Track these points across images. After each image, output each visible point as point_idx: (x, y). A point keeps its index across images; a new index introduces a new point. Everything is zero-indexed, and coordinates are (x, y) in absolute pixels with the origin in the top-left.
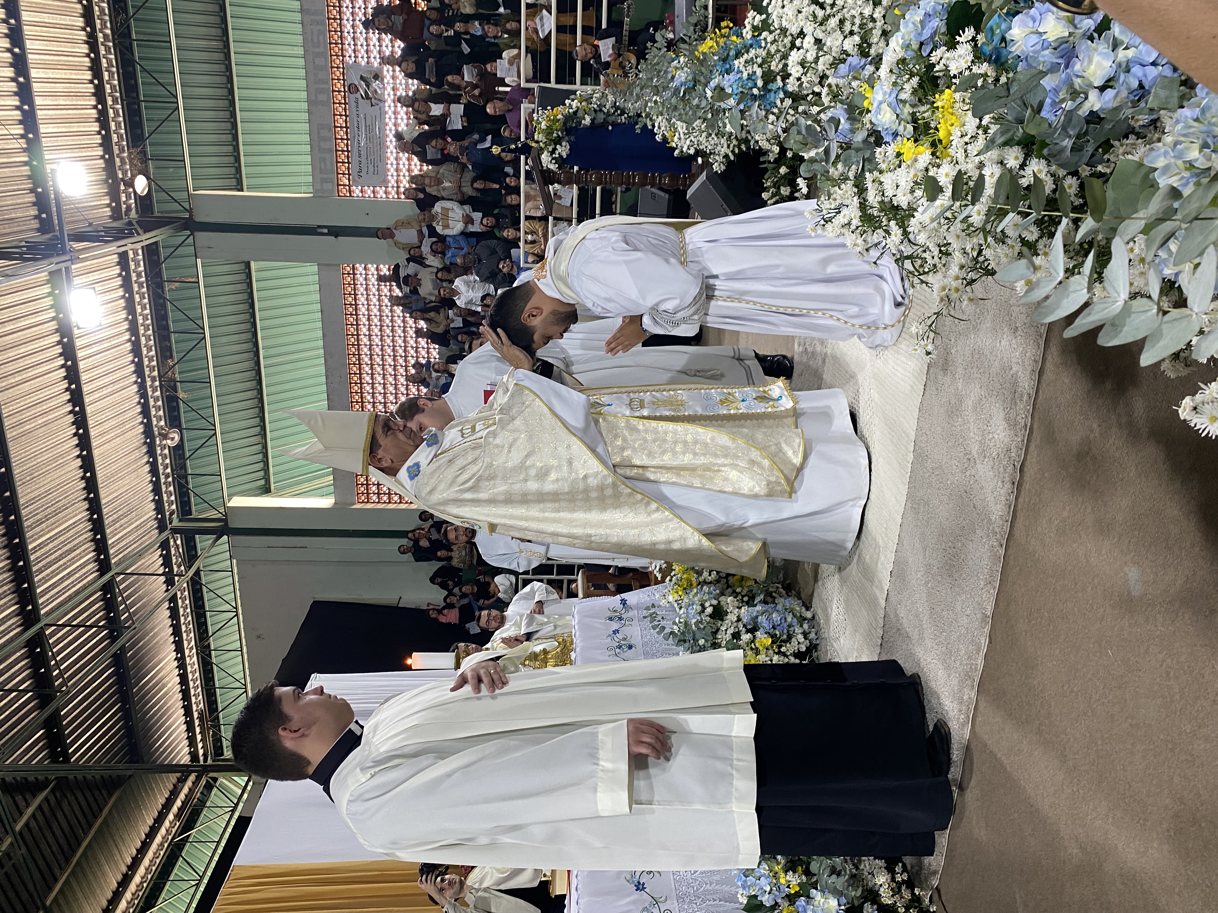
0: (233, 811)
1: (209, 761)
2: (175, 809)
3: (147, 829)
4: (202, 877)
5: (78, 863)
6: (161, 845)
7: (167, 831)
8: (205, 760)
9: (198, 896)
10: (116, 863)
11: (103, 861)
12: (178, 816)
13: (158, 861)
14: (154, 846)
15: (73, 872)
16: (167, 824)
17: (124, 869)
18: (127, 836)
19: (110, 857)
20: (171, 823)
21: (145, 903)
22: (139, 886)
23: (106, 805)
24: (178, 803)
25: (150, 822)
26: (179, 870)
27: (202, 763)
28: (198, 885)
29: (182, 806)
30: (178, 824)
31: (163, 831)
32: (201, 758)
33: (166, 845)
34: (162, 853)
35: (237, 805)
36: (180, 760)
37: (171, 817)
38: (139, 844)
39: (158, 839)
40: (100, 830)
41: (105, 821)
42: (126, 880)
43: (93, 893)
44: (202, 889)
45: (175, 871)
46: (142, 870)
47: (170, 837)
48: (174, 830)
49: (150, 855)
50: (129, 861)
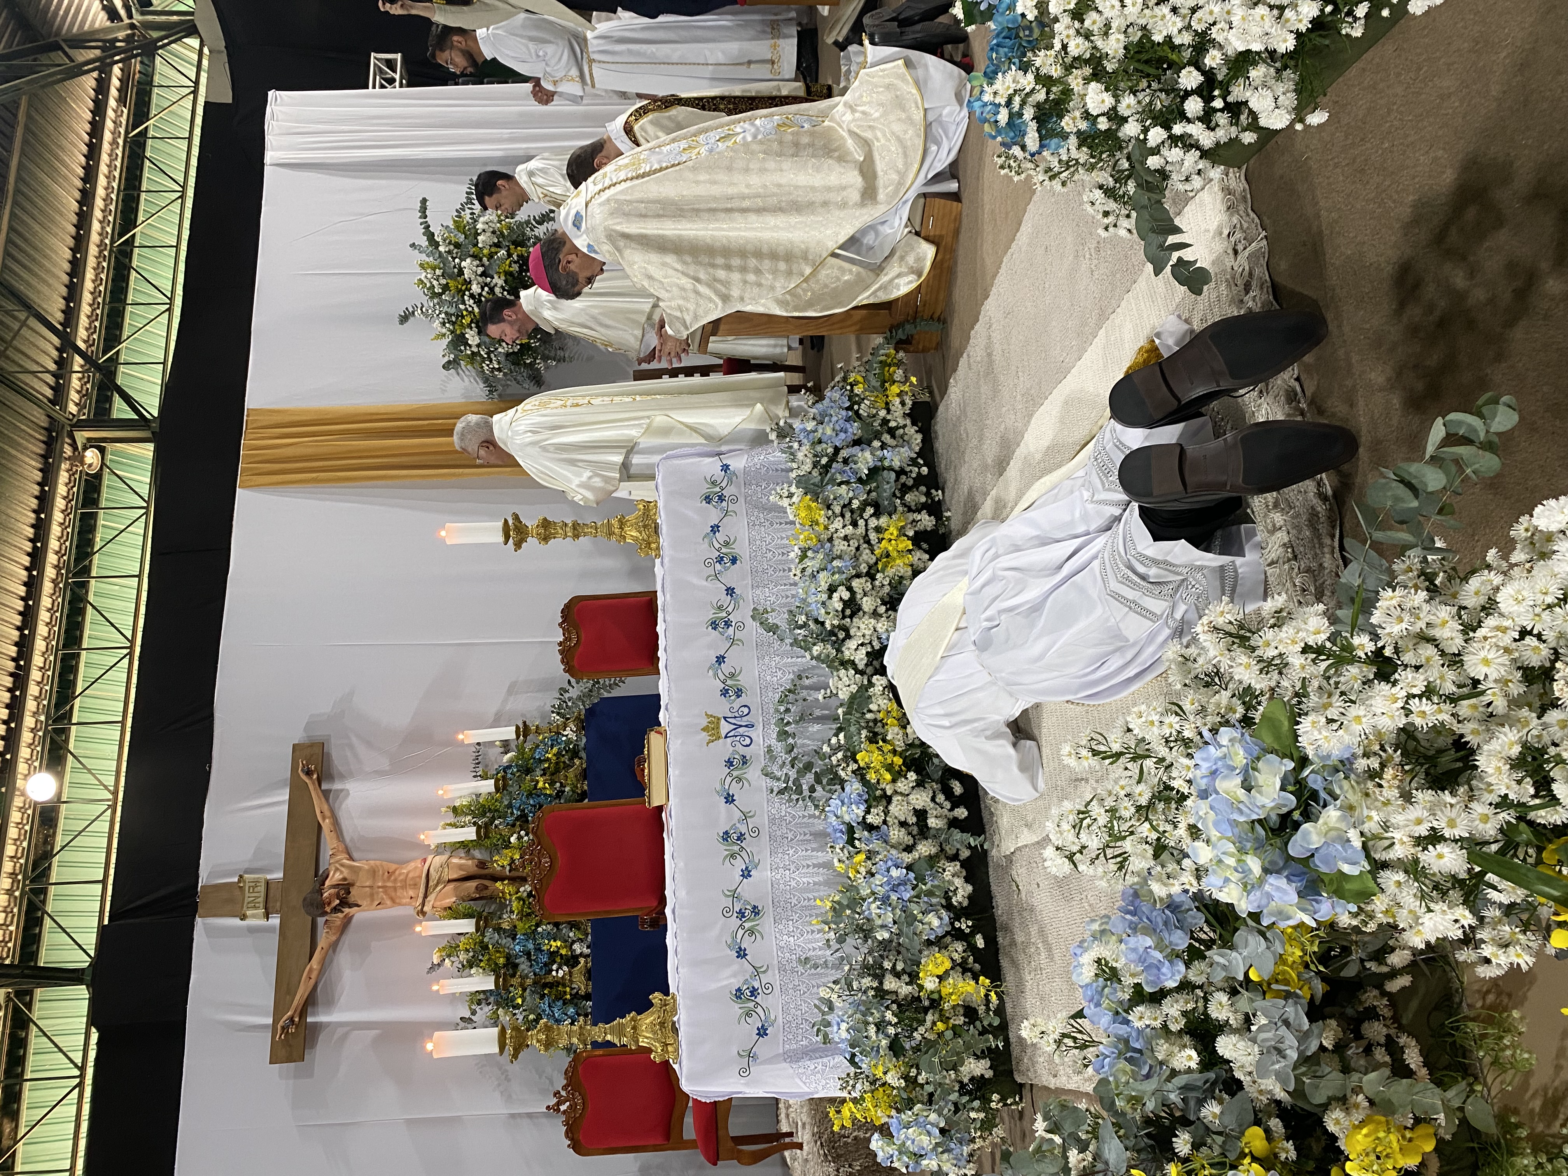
0: (195, 92)
1: (137, 17)
2: (114, 92)
3: (88, 127)
4: (184, 187)
5: (17, 191)
6: (114, 143)
7: (114, 122)
8: (130, 16)
9: (188, 214)
10: (65, 178)
11: (49, 181)
12: (122, 100)
13: (118, 163)
14: (106, 147)
15: (15, 203)
16: (110, 113)
17: (79, 184)
18: (64, 142)
19: (53, 173)
20: (115, 111)
21: (122, 219)
22: (107, 199)
23: (18, 108)
24: (115, 82)
25: (89, 116)
26: (149, 176)
27: (127, 21)
28: (182, 197)
29: (121, 86)
30: (126, 111)
31: (109, 124)
32: (122, 12)
33: (121, 141)
34: (119, 152)
35: (197, 83)
36: (93, 21)
37: (112, 103)
38: (85, 149)
39: (107, 136)
40: (25, 142)
41: (27, 128)
42: (86, 197)
43: (52, 221)
44: (189, 203)
45: (146, 174)
46: (102, 181)
47: (122, 131)
48: (124, 119)
49: (105, 158)
50: (81, 172)
